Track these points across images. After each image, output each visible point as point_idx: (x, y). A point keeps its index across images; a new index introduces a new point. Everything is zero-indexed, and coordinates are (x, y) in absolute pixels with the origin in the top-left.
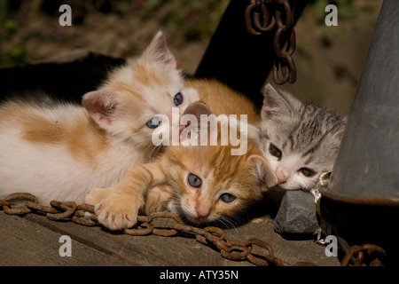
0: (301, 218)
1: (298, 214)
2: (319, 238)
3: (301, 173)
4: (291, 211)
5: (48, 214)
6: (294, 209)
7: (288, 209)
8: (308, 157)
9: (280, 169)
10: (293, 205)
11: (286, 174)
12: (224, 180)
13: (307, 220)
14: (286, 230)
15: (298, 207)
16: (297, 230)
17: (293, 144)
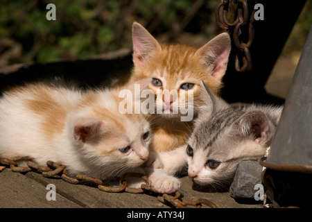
0: (250, 185)
1: (247, 182)
2: (264, 202)
4: (241, 179)
5: (43, 173)
6: (244, 177)
7: (239, 177)
10: (243, 174)
11: (195, 169)
12: (178, 72)
14: (237, 195)
15: (247, 175)
16: (246, 195)
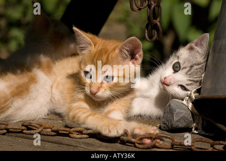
0: (183, 118)
1: (181, 116)
2: (193, 129)
3: (180, 87)
4: (177, 114)
6: (178, 113)
7: (175, 113)
8: (190, 82)
9: (170, 77)
10: (177, 110)
11: (172, 82)
13: (187, 119)
14: (174, 126)
15: (180, 111)
16: (180, 125)
17: (189, 71)
